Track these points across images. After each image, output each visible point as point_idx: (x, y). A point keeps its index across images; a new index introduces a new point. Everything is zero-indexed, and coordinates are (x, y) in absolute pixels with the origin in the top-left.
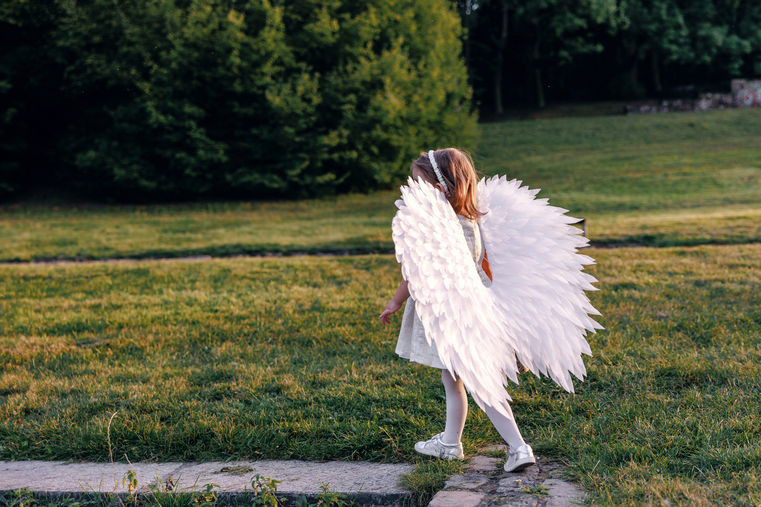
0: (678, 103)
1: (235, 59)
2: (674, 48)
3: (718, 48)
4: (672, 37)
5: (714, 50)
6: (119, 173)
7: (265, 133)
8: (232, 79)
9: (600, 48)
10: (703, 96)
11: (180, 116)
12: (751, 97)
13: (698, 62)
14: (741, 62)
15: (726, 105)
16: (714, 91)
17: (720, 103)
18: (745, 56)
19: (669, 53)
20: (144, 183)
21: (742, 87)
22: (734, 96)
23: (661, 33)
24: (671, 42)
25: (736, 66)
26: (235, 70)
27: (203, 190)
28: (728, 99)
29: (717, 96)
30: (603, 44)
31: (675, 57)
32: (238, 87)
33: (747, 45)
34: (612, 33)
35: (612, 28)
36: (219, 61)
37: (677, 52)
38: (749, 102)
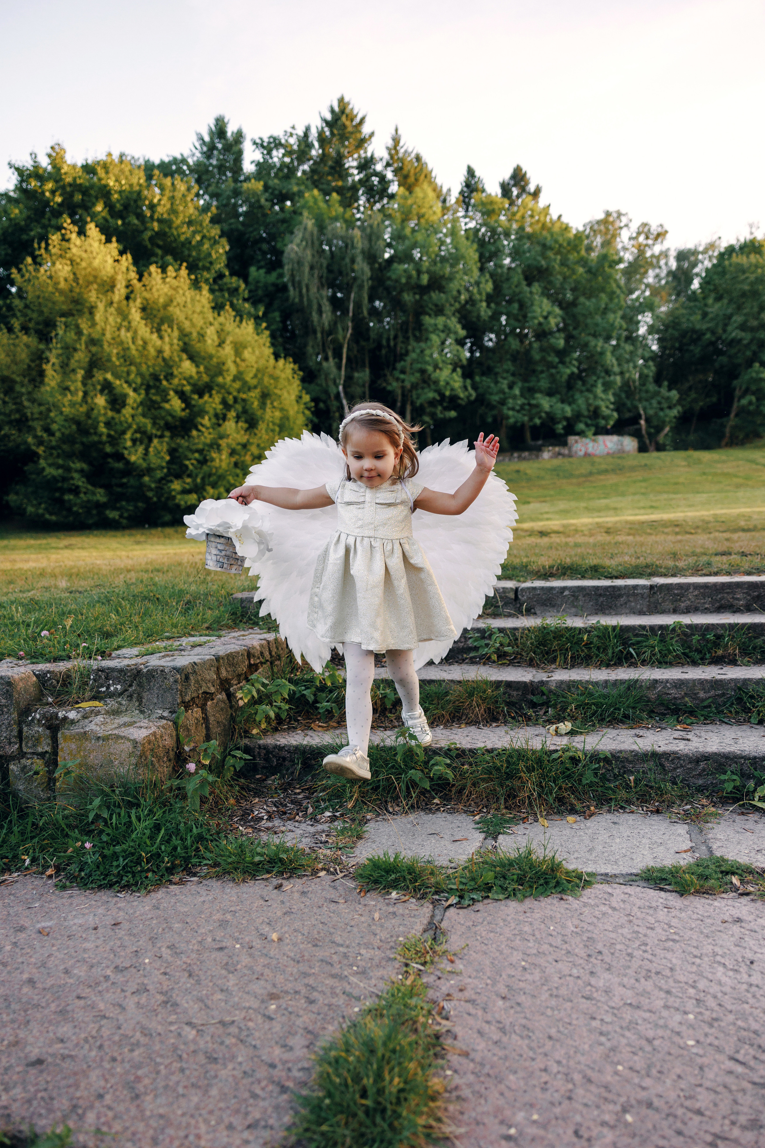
0: (526, 454)
1: (103, 429)
2: (511, 413)
3: (546, 413)
4: (510, 405)
5: (543, 415)
6: (30, 509)
7: (132, 482)
8: (104, 444)
9: (453, 414)
10: (546, 449)
11: (68, 470)
12: (583, 449)
13: (531, 424)
14: (565, 423)
15: (564, 455)
16: (554, 445)
17: (559, 454)
18: (567, 419)
19: (508, 418)
20: (47, 516)
21: (576, 442)
22: (570, 450)
23: (503, 402)
24: (509, 409)
25: (560, 426)
26: (104, 438)
27: (91, 522)
28: (565, 451)
29: (557, 449)
30: (455, 410)
31: (512, 421)
32: (108, 449)
33: (568, 411)
34: (463, 403)
35: (462, 399)
36: (92, 431)
37: (514, 416)
38: (582, 453)
